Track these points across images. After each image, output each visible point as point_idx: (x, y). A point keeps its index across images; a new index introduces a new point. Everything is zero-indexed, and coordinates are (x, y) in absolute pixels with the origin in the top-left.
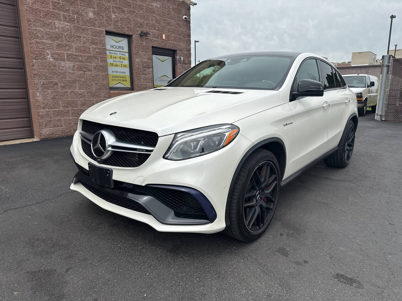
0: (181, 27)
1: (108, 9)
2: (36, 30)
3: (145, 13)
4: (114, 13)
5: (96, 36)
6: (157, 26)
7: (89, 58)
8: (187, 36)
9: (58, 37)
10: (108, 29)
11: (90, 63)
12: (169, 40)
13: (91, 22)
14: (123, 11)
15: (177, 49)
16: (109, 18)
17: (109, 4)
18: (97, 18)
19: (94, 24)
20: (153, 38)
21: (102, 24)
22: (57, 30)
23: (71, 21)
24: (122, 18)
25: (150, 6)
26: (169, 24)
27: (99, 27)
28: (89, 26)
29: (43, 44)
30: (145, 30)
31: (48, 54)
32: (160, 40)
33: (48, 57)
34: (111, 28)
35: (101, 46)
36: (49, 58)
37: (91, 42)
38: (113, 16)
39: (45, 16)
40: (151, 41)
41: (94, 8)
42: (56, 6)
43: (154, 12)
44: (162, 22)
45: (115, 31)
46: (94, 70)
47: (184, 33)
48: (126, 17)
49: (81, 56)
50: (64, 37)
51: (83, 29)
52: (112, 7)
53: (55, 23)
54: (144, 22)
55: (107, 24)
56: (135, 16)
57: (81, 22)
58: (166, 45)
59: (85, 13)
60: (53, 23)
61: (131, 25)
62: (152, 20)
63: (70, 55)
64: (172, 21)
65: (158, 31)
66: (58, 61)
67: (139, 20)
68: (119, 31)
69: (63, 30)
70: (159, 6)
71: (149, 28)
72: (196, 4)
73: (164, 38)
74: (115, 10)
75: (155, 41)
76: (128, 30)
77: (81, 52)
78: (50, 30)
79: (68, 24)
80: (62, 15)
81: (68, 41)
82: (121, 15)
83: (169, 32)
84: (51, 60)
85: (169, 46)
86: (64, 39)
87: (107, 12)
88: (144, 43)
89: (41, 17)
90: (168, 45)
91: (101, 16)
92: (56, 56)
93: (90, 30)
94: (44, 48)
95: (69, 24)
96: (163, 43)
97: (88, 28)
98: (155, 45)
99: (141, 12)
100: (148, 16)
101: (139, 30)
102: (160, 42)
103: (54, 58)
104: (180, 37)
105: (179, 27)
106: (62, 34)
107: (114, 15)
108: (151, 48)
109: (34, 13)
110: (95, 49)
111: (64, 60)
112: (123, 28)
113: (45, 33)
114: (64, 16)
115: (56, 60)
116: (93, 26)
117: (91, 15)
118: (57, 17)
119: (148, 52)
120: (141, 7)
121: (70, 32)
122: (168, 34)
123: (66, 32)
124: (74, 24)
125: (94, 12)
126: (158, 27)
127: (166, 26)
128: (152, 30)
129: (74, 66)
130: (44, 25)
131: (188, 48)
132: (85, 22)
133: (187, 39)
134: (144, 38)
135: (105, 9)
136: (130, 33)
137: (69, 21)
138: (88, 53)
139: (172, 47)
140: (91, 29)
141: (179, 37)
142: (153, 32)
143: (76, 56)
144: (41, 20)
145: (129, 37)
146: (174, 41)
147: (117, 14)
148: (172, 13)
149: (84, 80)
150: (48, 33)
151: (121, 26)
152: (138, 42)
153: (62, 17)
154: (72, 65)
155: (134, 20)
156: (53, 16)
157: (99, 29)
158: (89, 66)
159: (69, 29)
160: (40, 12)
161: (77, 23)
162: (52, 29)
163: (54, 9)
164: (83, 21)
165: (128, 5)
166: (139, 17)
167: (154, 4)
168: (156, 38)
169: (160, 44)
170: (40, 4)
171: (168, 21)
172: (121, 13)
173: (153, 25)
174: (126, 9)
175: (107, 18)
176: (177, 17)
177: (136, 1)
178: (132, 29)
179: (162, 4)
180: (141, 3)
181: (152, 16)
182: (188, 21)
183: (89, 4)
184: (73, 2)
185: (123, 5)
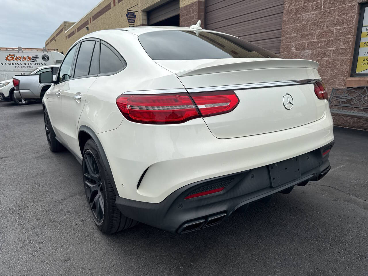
2: (287, 27)
5: (343, 14)
7: (329, 42)
9: (303, 28)
11: (330, 48)
19: (344, 1)
22: (304, 22)
23: (318, 8)
27: (349, 3)
28: (336, 7)
29: (290, 38)
31: (293, 46)
33: (292, 48)
35: (348, 25)
36: (293, 49)
37: (336, 24)
39: (296, 12)
46: (333, 55)
49: (321, 42)
50: (308, 27)
51: (329, 12)
53: (303, 16)
57: (328, 5)
60: (301, 17)
63: (311, 43)
66: (299, 51)
69: (309, 21)
77: (321, 37)
78: (298, 24)
80: (310, 6)
81: (312, 30)
84: (294, 51)
86: (308, 29)
89: (293, 16)
92: (298, 47)
93: (337, 10)
94: (290, 42)
95: (315, 12)
103: (297, 49)
106: (307, 24)
109: (289, 14)
110: (338, 30)
111: (304, 49)
113: (294, 28)
114: (312, 6)
115: (298, 50)
116: (343, 4)
118: (305, 9)
121: (314, 20)
123: (311, 21)
124: (321, 10)
129: (312, 54)
130: (295, 20)
137: (316, 9)
138: (330, 37)
140: (338, 8)
143: (316, 42)
144: (292, 18)
150: (296, 27)
153: (310, 8)
154: (311, 52)
156: (303, 10)
157: (349, 5)
158: (328, 51)
159: (315, 18)
160: (293, 11)
161: (323, 8)
162: (300, 22)
163: (304, 3)
164: (331, 3)
170: (294, 4)
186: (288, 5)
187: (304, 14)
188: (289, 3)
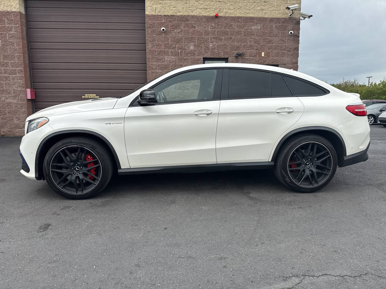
0: (286, 42)
1: (206, 40)
2: (152, 64)
3: (243, 36)
4: (212, 43)
5: (195, 63)
6: (255, 46)
8: (294, 50)
9: (166, 67)
10: (205, 56)
11: (189, 84)
12: (269, 56)
13: (192, 53)
14: (221, 40)
15: (280, 63)
16: (207, 48)
17: (208, 37)
18: (196, 49)
19: (194, 54)
20: (250, 57)
21: (200, 53)
22: (166, 63)
23: (176, 54)
25: (248, 30)
26: (270, 42)
27: (197, 56)
28: (189, 57)
29: (156, 73)
30: (240, 52)
32: (257, 58)
34: (208, 55)
38: (211, 45)
39: (159, 54)
40: (248, 60)
41: (195, 42)
42: (166, 46)
43: (253, 34)
44: (262, 41)
45: (211, 57)
47: (290, 47)
48: (223, 44)
50: (170, 67)
51: (185, 59)
52: (211, 38)
53: (165, 58)
54: (241, 45)
55: (205, 52)
56: (232, 41)
57: (183, 54)
58: (265, 61)
59: (188, 47)
60: (163, 58)
61: (227, 49)
62: (250, 42)
64: (275, 38)
65: (256, 50)
67: (236, 44)
68: (215, 56)
69: (170, 62)
70: (259, 28)
71: (246, 49)
72: (311, 16)
73: (263, 55)
74: (213, 40)
75: (253, 59)
76: (224, 54)
78: (161, 63)
79: (174, 57)
80: (170, 51)
82: (218, 43)
83: (269, 49)
86: (170, 68)
87: (206, 43)
89: (156, 56)
91: (200, 47)
93: (190, 59)
95: (175, 57)
96: (261, 60)
99: (239, 37)
100: (246, 38)
101: (236, 52)
104: (283, 51)
105: (283, 43)
106: (169, 65)
107: (212, 44)
109: (152, 53)
112: (219, 53)
113: (158, 65)
114: (172, 52)
116: (193, 56)
117: (192, 48)
118: (166, 53)
120: (239, 33)
121: (174, 62)
122: (268, 51)
123: (172, 63)
124: (179, 56)
125: (195, 46)
126: (256, 47)
127: (267, 44)
128: (249, 50)
130: (158, 60)
131: (294, 61)
132: (187, 54)
133: (294, 53)
134: (240, 58)
135: (204, 41)
136: (226, 57)
139: (273, 62)
140: (191, 58)
141: (282, 52)
142: (250, 52)
145: (227, 60)
146: (275, 56)
147: (214, 43)
148: (275, 31)
149: (182, 96)
150: (160, 65)
151: (217, 52)
153: (170, 53)
155: (230, 45)
156: (164, 53)
157: (197, 57)
158: (187, 86)
159: (175, 61)
160: (156, 52)
161: (180, 55)
162: (162, 62)
163: (165, 48)
164: (185, 53)
165: (225, 33)
166: (236, 42)
167: (253, 28)
168: (253, 57)
169: (258, 61)
170: (156, 47)
171: (269, 40)
172: (219, 41)
173: (251, 46)
174: (224, 37)
175: (205, 48)
176: (282, 33)
177: (234, 29)
178: (228, 53)
179: (263, 25)
180: (239, 30)
181: (251, 38)
182: (296, 35)
183: (191, 40)
184: (178, 41)
185: (221, 35)
186: (150, 46)
187: (166, 57)
188: (151, 45)
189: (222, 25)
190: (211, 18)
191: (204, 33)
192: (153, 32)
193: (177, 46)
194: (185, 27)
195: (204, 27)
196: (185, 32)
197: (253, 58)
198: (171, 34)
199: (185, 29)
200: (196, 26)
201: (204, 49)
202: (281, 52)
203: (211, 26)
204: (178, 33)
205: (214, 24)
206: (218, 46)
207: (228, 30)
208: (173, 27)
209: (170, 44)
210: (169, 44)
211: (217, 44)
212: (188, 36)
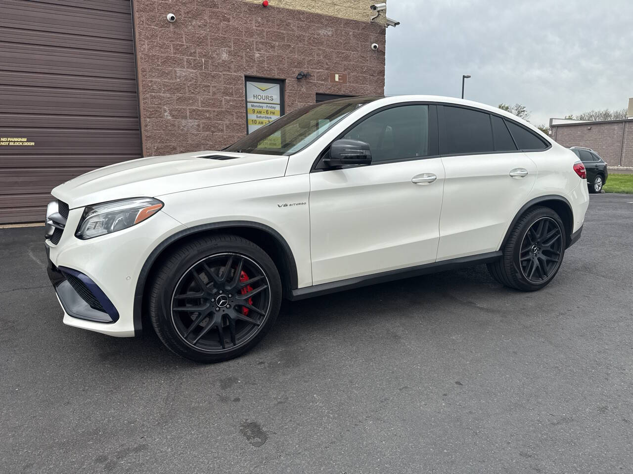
0: (368, 60)
1: (249, 46)
2: (152, 81)
3: (307, 45)
4: (258, 51)
5: (231, 83)
6: (325, 63)
7: (220, 113)
8: (378, 74)
9: (178, 88)
10: (249, 73)
11: (222, 121)
12: (345, 82)
13: (226, 66)
14: (273, 47)
15: (360, 94)
16: (251, 58)
17: (251, 40)
18: (233, 60)
19: (229, 68)
20: (318, 80)
21: (240, 67)
22: (179, 80)
23: (197, 66)
24: (270, 57)
25: (314, 35)
26: (346, 58)
27: (235, 72)
28: (221, 72)
29: (160, 98)
30: (305, 70)
31: (165, 111)
32: (329, 82)
33: (166, 114)
34: (253, 72)
35: (238, 97)
36: (167, 116)
37: (224, 93)
38: (257, 55)
39: (164, 63)
40: (316, 86)
41: (230, 47)
42: (178, 49)
43: (322, 43)
44: (334, 56)
45: (259, 75)
46: (226, 130)
47: (373, 69)
48: (276, 54)
49: (208, 111)
50: (187, 88)
51: (213, 76)
52: (257, 42)
53: (175, 71)
54: (304, 59)
55: (248, 66)
56: (291, 52)
57: (210, 67)
58: (340, 89)
59: (217, 54)
60: (173, 72)
61: (284, 64)
62: (318, 55)
63: (194, 110)
64: (352, 52)
65: (326, 70)
66: (178, 120)
67: (296, 56)
68: (265, 74)
69: (186, 80)
70: (330, 33)
71: (311, 67)
72: (398, 23)
73: (337, 79)
74: (261, 46)
75: (322, 85)
76: (279, 73)
77: (208, 106)
78: (170, 80)
79: (193, 70)
80: (185, 60)
81: (192, 93)
82: (269, 52)
83: (345, 70)
84: (170, 118)
85: (344, 91)
86: (187, 91)
87: (248, 50)
88: (304, 90)
89: (158, 66)
90: (343, 89)
91: (239, 56)
92: (174, 113)
93: (223, 77)
94: (160, 104)
95: (195, 71)
96: (334, 87)
97: (220, 73)
98: (321, 92)
99: (300, 45)
100: (312, 49)
101: (297, 71)
102: (329, 87)
103: (173, 116)
104: (365, 75)
105: (364, 62)
106: (185, 84)
107: (259, 53)
108: (315, 96)
109: (150, 61)
110: (228, 101)
111: (185, 118)
112: (271, 70)
113: (163, 85)
114: (188, 61)
115: (175, 118)
116: (228, 71)
117: (225, 56)
118: (178, 63)
119: (309, 102)
120: (300, 39)
121: (195, 81)
122: (344, 73)
123: (190, 81)
124: (201, 70)
125: (230, 53)
126: (327, 64)
127: (342, 61)
128: (317, 69)
129: (198, 126)
130: (163, 74)
131: (379, 91)
132: (216, 66)
133: (378, 78)
134: (303, 81)
135: (245, 46)
136: (282, 77)
137: (195, 67)
138: (219, 108)
139: (351, 92)
140: (224, 74)
141: (363, 76)
142: (319, 72)
143: (202, 111)
144: (158, 69)
145: (281, 82)
146: (353, 82)
147: (262, 52)
148: (353, 41)
149: (212, 144)
150: (167, 84)
151: (268, 67)
152: (293, 88)
153: (185, 63)
154: (196, 123)
155: (288, 58)
156: (174, 62)
157: (235, 74)
158: (220, 124)
159: (194, 78)
160: (158, 59)
161: (205, 68)
162: (171, 78)
163: (175, 53)
164: (213, 65)
165: (280, 37)
166: (296, 53)
167: (322, 32)
168: (323, 80)
169: (329, 89)
170: (158, 48)
171: (344, 55)
172: (269, 49)
173: (319, 62)
174: (277, 44)
175: (247, 58)
176: (362, 46)
177: (293, 30)
178: (285, 71)
179: (336, 30)
180: (301, 33)
181: (318, 49)
182: (381, 51)
183: (223, 42)
184: (200, 42)
185: (273, 38)
186: (145, 47)
187: (177, 69)
188: (148, 45)
189: (273, 22)
190: (255, 8)
191: (245, 32)
192: (152, 19)
193: (198, 50)
194: (211, 17)
195: (244, 22)
196: (211, 26)
197: (323, 82)
198: (186, 27)
199: (212, 21)
200: (231, 18)
201: (247, 60)
202: (361, 76)
203: (257, 21)
204: (200, 27)
205: (260, 19)
206: (269, 58)
207: (284, 32)
208: (190, 16)
209: (185, 47)
210: (184, 45)
211: (267, 54)
212: (217, 34)
